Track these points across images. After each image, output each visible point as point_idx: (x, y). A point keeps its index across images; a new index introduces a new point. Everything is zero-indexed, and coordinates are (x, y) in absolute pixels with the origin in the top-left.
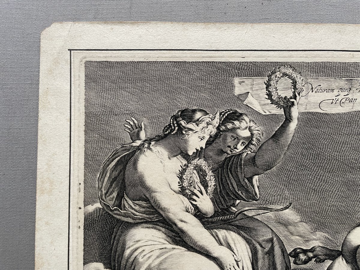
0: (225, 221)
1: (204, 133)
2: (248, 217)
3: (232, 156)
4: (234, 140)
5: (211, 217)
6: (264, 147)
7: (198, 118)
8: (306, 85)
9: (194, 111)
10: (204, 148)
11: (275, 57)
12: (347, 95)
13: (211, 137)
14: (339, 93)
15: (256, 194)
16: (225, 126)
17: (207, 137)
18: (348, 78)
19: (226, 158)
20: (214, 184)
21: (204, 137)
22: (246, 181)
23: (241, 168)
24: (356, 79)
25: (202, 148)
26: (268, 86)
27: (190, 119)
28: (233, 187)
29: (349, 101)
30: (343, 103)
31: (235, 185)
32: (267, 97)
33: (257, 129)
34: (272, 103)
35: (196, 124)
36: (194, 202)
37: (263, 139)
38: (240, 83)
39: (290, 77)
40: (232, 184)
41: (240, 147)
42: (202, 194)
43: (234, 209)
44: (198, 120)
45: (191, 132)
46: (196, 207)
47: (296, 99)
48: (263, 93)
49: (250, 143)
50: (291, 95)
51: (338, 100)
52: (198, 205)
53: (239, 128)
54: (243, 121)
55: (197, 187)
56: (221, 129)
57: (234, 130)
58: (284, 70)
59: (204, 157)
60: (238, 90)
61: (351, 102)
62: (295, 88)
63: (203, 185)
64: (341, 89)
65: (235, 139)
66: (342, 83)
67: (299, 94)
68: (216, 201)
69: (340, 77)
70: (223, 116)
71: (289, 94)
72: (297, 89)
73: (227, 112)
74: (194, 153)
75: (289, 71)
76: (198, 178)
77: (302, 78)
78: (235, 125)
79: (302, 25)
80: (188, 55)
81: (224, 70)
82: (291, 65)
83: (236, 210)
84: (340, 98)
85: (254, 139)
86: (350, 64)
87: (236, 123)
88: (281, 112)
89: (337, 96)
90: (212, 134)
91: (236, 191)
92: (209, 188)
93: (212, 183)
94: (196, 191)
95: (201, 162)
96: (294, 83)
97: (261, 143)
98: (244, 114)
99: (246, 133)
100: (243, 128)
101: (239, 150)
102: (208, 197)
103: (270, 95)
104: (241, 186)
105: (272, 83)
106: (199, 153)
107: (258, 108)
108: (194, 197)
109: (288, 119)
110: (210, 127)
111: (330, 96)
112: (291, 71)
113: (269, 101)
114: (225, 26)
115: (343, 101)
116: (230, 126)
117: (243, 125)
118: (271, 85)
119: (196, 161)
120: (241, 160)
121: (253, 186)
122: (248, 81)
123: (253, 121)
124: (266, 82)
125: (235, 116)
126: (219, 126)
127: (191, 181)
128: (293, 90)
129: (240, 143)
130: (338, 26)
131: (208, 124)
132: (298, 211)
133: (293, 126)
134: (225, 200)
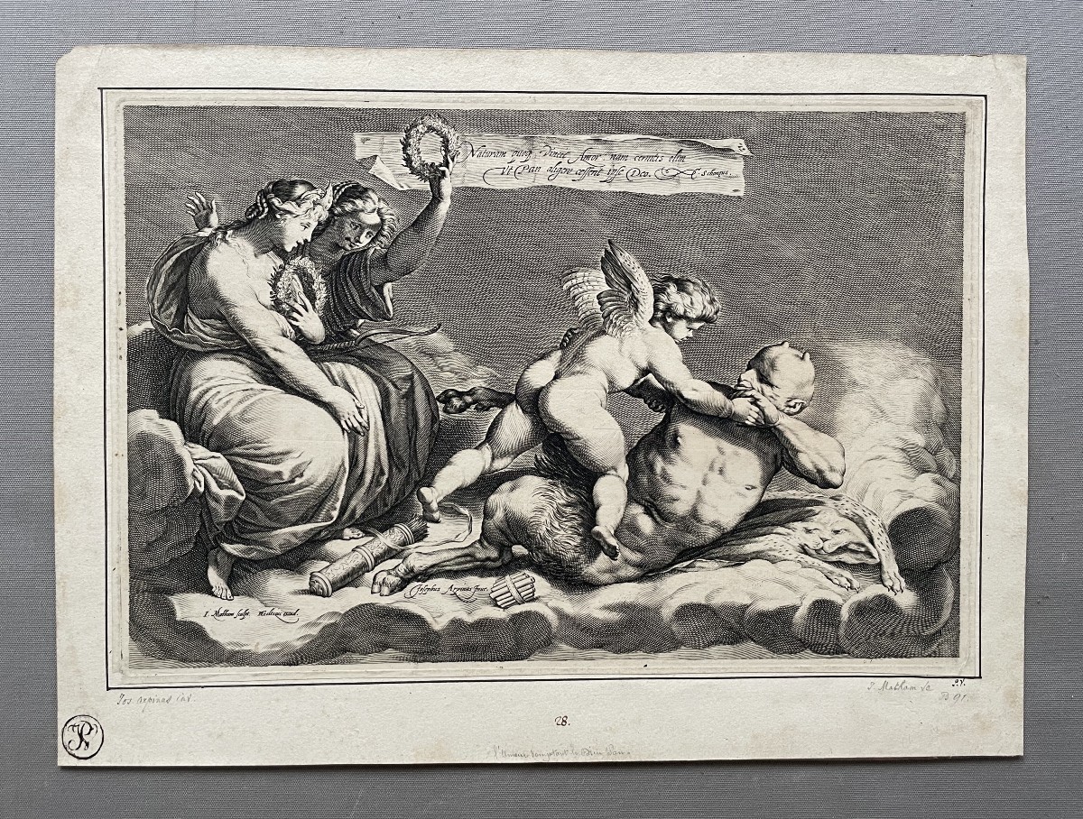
0: (342, 349)
1: (310, 217)
2: (377, 344)
3: (352, 254)
4: (355, 229)
5: (321, 344)
6: (400, 240)
7: (299, 194)
8: (463, 146)
9: (293, 184)
10: (309, 240)
11: (415, 101)
12: (526, 161)
13: (320, 224)
14: (513, 157)
15: (388, 310)
16: (341, 207)
17: (314, 224)
18: (527, 135)
19: (343, 257)
20: (325, 295)
21: (309, 224)
22: (374, 290)
23: (366, 271)
24: (540, 135)
25: (306, 241)
26: (406, 146)
27: (286, 195)
28: (354, 300)
29: (529, 170)
30: (519, 173)
31: (357, 298)
32: (404, 163)
33: (390, 213)
34: (412, 173)
35: (297, 204)
36: (294, 323)
37: (399, 227)
38: (363, 141)
39: (439, 133)
40: (351, 295)
41: (365, 240)
42: (307, 310)
43: (355, 332)
44: (300, 197)
45: (288, 216)
46: (297, 330)
47: (448, 168)
48: (399, 157)
49: (380, 233)
50: (442, 160)
51: (511, 169)
52: (300, 327)
53: (362, 211)
54: (369, 200)
55: (298, 300)
56: (336, 212)
57: (355, 213)
58: (430, 122)
59: (310, 254)
60: (360, 153)
61: (532, 172)
62: (447, 150)
63: (308, 297)
64: (517, 151)
65: (357, 227)
66: (519, 142)
67: (453, 160)
68: (328, 321)
69: (515, 134)
70: (338, 191)
71: (438, 159)
72: (449, 151)
73: (344, 186)
74: (294, 248)
75: (438, 124)
76: (301, 286)
77: (457, 135)
78: (357, 206)
79: (453, 52)
80: (283, 97)
81: (338, 121)
82: (439, 114)
83: (358, 334)
84: (514, 165)
85: (386, 227)
86: (529, 113)
87: (358, 202)
88: (426, 186)
89: (511, 162)
90: (321, 219)
91: (358, 307)
92: (318, 301)
93: (322, 294)
94: (297, 306)
95: (305, 262)
96: (446, 142)
97: (396, 233)
98: (370, 189)
99: (374, 219)
100: (369, 210)
101: (361, 245)
102: (316, 315)
103: (408, 161)
104: (366, 299)
105: (411, 141)
106: (301, 249)
107: (390, 179)
108: (295, 315)
109: (437, 198)
110: (319, 208)
111: (500, 162)
112: (440, 123)
113: (407, 170)
114: (337, 52)
115: (520, 170)
116: (349, 207)
117: (369, 206)
118: (410, 145)
119: (297, 261)
120: (366, 259)
121: (384, 299)
122: (376, 138)
123: (383, 200)
124: (402, 139)
125: (356, 192)
126: (332, 206)
127: (290, 291)
128: (444, 153)
129: (365, 234)
131: (315, 204)
132: (452, 337)
133: (444, 207)
134: (341, 319)
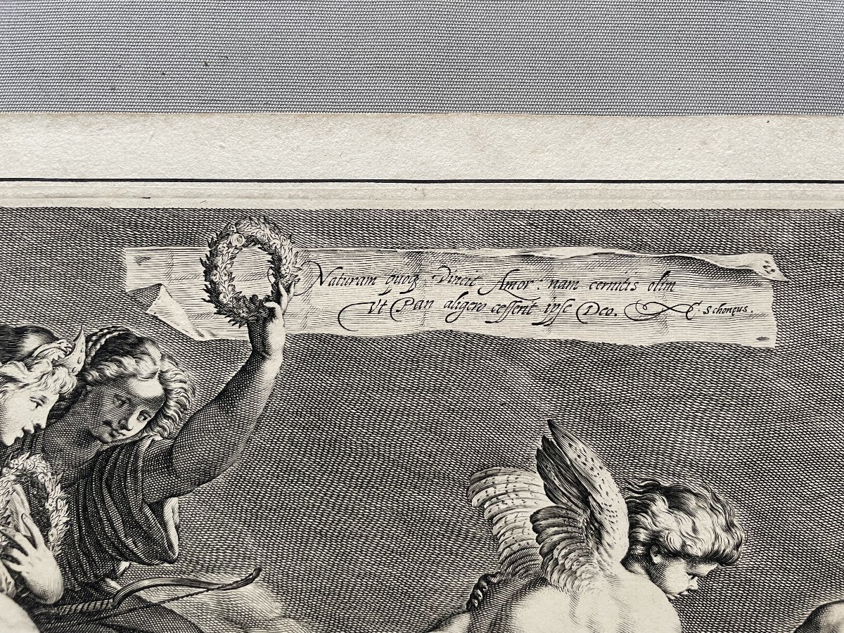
0: (90, 614)
1: (46, 388)
2: (149, 605)
3: (114, 448)
4: (121, 406)
5: (56, 604)
6: (195, 425)
7: (31, 349)
8: (305, 268)
9: (21, 333)
10: (44, 426)
11: (226, 196)
12: (409, 291)
13: (62, 398)
14: (387, 286)
15: (171, 546)
16: (100, 371)
17: (53, 399)
18: (411, 250)
19: (98, 454)
20: (65, 519)
21: (43, 400)
22: (147, 511)
23: (136, 478)
24: (433, 250)
25: (37, 427)
26: (210, 268)
27: (10, 352)
28: (113, 528)
29: (413, 305)
30: (397, 311)
31: (118, 524)
32: (206, 296)
33: (182, 378)
34: (219, 313)
35: (26, 365)
36: (14, 566)
37: (193, 404)
38: (139, 261)
39: (264, 246)
40: (109, 519)
41: (136, 425)
42: (35, 545)
43: (113, 584)
44: (30, 355)
45: (11, 386)
46: (19, 579)
47: (279, 303)
48: (197, 287)
49: (161, 413)
50: (269, 290)
51: (384, 305)
52: (24, 574)
53: (134, 376)
54: (146, 358)
55: (22, 527)
56: (90, 378)
57: (120, 379)
58: (250, 230)
59: (43, 451)
60: (134, 279)
61: (420, 308)
62: (278, 274)
63: (38, 523)
64: (394, 276)
65: (124, 402)
66: (397, 261)
67: (288, 291)
68: (69, 563)
69: (392, 248)
70: (95, 344)
71: (263, 288)
72: (282, 277)
73: (104, 335)
74: (17, 439)
75: (263, 232)
76: (27, 504)
77: (295, 250)
78: (125, 369)
79: (291, 117)
80: (10, 193)
81: (98, 229)
82: (266, 218)
83: (119, 588)
84: (390, 298)
85: (172, 403)
86: (415, 216)
87: (129, 362)
88: (242, 333)
89: (384, 294)
90: (65, 390)
91: (119, 539)
92: (53, 531)
93: (60, 518)
94: (19, 538)
95: (35, 463)
96: (276, 262)
97: (190, 412)
98: (148, 339)
99: (152, 389)
100: (145, 374)
101: (129, 434)
102: (50, 554)
103: (213, 293)
104: (133, 525)
105: (219, 260)
106: (29, 441)
107: (182, 323)
108: (16, 553)
109: (260, 352)
110: (61, 372)
111: (367, 293)
112: (267, 231)
113: (211, 308)
114: (101, 120)
115: (399, 305)
116: (111, 370)
117: (146, 367)
118: (216, 267)
119: (22, 462)
120: (136, 457)
121: (164, 525)
122: (158, 256)
123: (170, 358)
124: (204, 259)
125: (126, 345)
126: (84, 369)
127: (8, 513)
128: (273, 280)
129: (136, 414)
130: (385, 119)
131: (56, 364)
132: (279, 589)
133: (271, 369)
134: (91, 561)
